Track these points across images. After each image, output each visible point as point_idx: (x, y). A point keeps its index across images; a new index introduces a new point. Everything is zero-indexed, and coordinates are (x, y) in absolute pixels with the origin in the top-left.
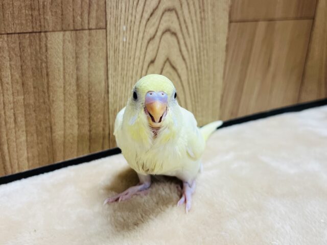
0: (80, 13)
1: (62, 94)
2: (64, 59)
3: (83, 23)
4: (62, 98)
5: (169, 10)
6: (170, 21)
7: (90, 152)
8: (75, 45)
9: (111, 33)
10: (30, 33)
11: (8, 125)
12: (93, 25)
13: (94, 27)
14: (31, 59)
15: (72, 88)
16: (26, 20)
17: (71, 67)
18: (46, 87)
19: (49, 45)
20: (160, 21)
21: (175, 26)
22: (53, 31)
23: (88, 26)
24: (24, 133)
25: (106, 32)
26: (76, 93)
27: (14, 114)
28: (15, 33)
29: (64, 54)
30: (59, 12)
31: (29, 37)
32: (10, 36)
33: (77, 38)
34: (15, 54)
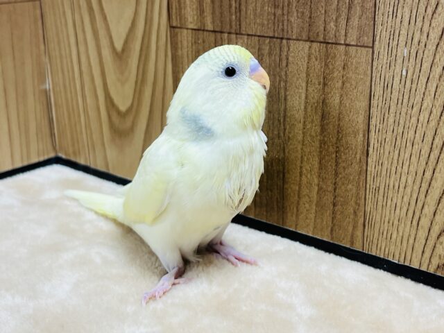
0: (334, 18)
1: (301, 132)
2: (307, 83)
3: (337, 34)
4: (300, 137)
7: (332, 238)
8: (323, 64)
10: (271, 37)
13: (353, 43)
15: (314, 128)
16: (268, 20)
17: (316, 97)
18: (282, 115)
19: (290, 59)
22: (297, 40)
23: (345, 41)
25: (373, 52)
26: (319, 138)
28: (255, 36)
29: (308, 75)
30: (307, 13)
31: (269, 43)
32: (250, 37)
33: (327, 56)
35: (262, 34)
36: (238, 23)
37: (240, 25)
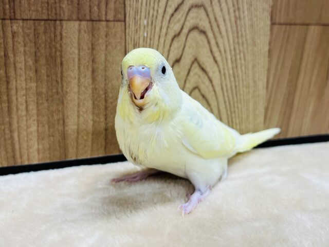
0: (97, 4)
1: (76, 86)
2: (79, 50)
3: (100, 14)
4: (76, 90)
5: (197, 6)
6: (198, 18)
8: (91, 35)
9: (130, 27)
10: (45, 20)
11: (20, 112)
12: (110, 17)
13: (112, 19)
14: (45, 47)
15: (87, 81)
16: (42, 8)
17: (87, 58)
18: (59, 76)
19: (64, 34)
20: (186, 17)
21: (204, 24)
22: (69, 20)
23: (106, 18)
24: (36, 122)
25: (125, 25)
26: (91, 87)
27: (26, 102)
29: (79, 44)
30: (76, 1)
31: (45, 24)
32: (25, 21)
33: (93, 29)
34: (30, 40)
35: (37, 18)
36: (12, 11)
37: (14, 12)
